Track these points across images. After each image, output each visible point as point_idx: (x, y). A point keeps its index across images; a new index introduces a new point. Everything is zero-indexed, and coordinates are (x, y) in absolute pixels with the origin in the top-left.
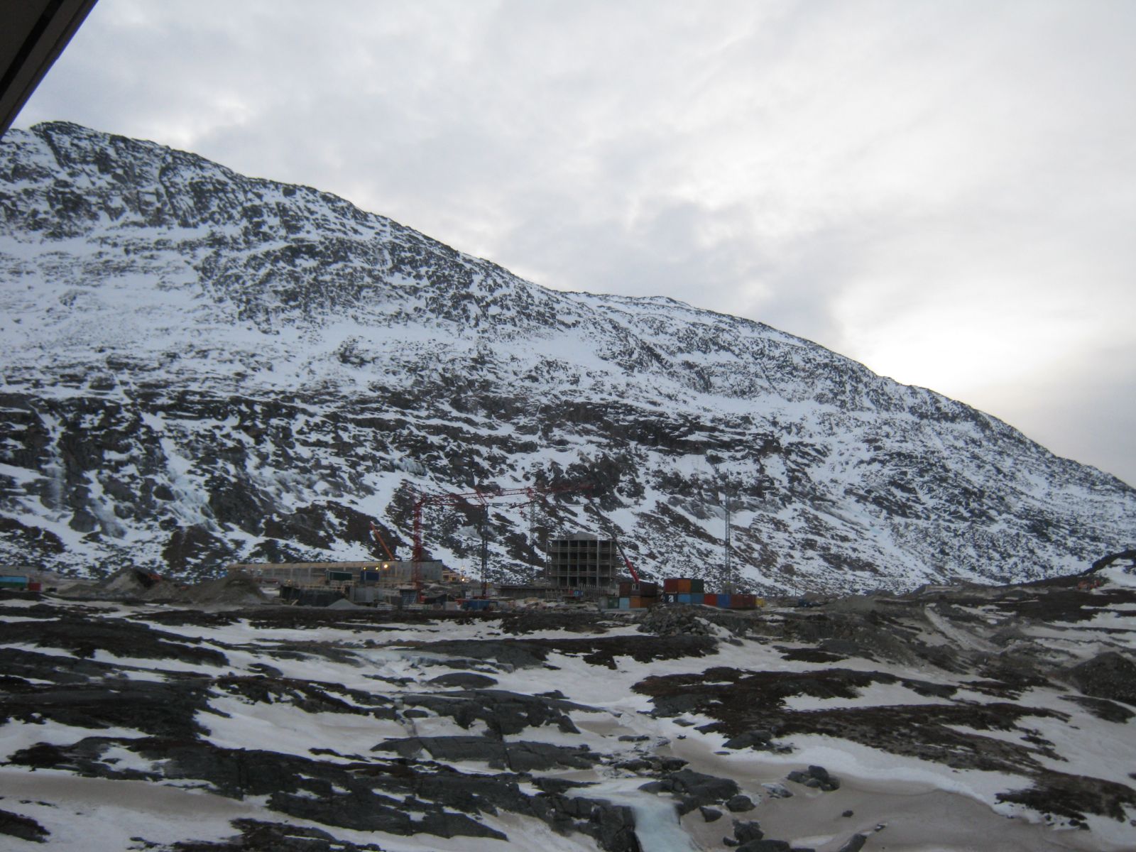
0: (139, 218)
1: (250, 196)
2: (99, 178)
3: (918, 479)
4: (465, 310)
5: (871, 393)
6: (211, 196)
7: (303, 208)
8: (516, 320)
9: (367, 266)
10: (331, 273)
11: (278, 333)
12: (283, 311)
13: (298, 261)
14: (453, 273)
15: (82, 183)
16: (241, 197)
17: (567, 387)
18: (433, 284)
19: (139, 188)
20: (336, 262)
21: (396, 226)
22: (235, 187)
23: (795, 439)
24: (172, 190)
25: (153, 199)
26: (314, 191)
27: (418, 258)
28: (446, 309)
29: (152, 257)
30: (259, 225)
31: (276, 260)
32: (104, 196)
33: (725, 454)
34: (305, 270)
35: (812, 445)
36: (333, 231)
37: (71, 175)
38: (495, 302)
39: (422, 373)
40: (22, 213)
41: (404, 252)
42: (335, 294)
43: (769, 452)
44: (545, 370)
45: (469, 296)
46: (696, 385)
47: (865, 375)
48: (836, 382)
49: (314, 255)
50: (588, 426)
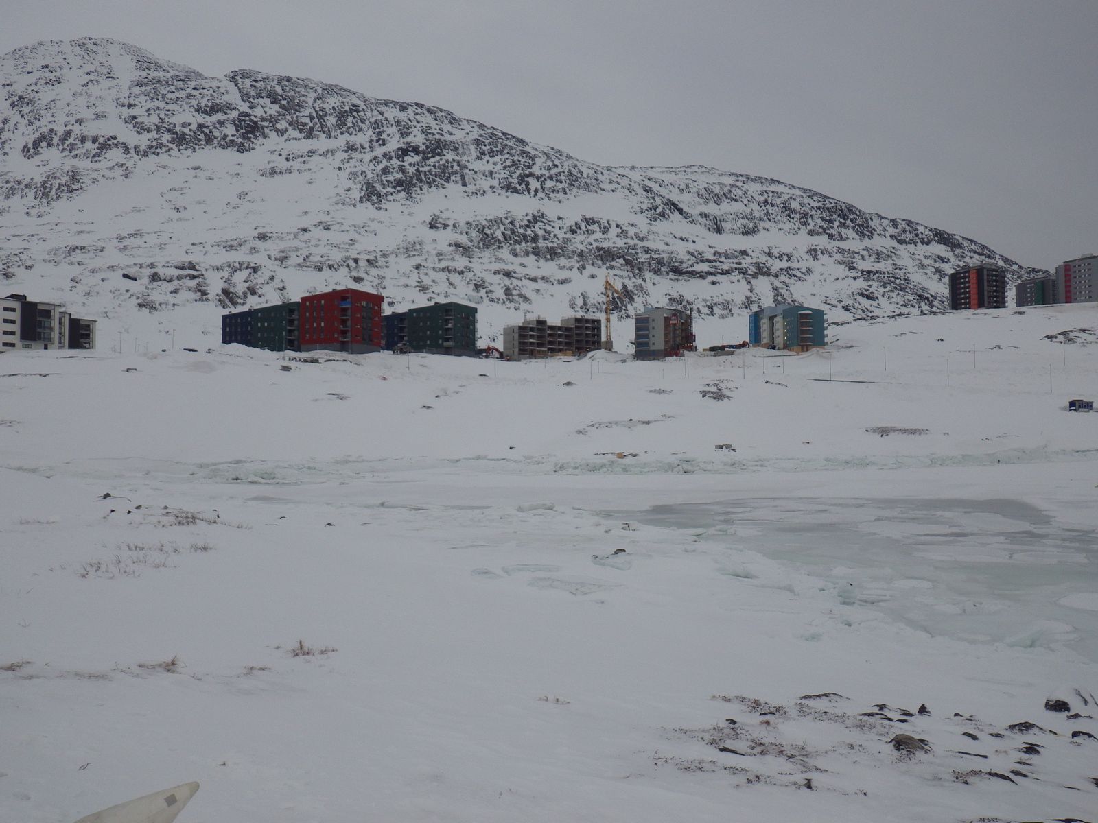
0: (296, 134)
1: (375, 113)
2: (271, 108)
4: (527, 185)
5: (857, 227)
6: (348, 115)
7: (412, 119)
8: (567, 190)
9: (456, 158)
10: (430, 165)
11: (386, 210)
12: (392, 194)
13: (406, 158)
14: (520, 159)
15: (259, 112)
16: (369, 114)
17: (599, 236)
18: (505, 168)
19: (297, 113)
20: (433, 157)
21: (482, 127)
22: (365, 108)
23: (784, 264)
24: (321, 113)
25: (307, 120)
26: (421, 106)
27: (495, 149)
28: (513, 186)
29: (304, 162)
30: (380, 134)
31: (391, 158)
32: (272, 120)
33: (719, 278)
34: (410, 165)
35: (798, 269)
36: (434, 134)
37: (250, 108)
38: (551, 178)
39: (488, 232)
40: (216, 138)
41: (485, 146)
42: (431, 179)
43: (759, 276)
44: (583, 225)
45: (531, 175)
46: (711, 229)
47: (851, 212)
48: (826, 220)
49: (418, 153)
50: (614, 263)
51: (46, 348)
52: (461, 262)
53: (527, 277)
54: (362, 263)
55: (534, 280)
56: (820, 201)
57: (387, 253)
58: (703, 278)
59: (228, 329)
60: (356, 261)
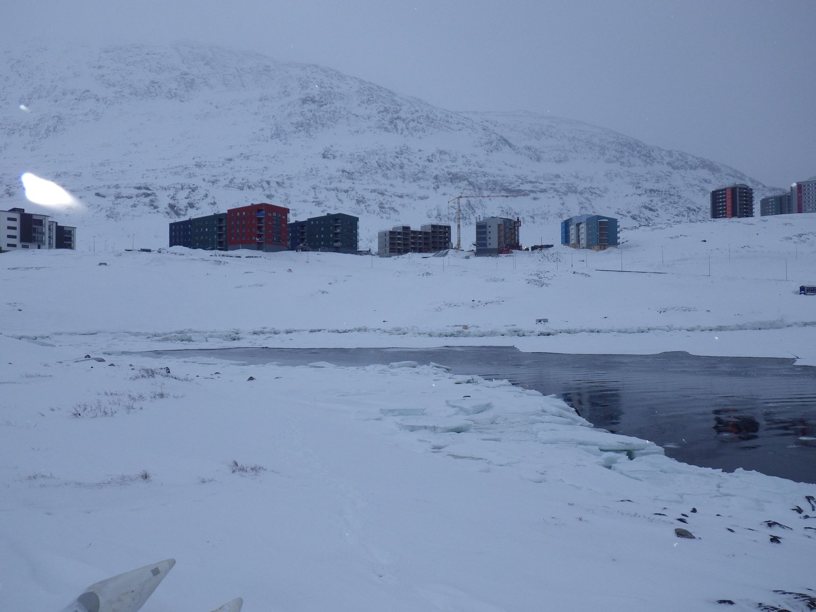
0: (223, 88)
1: (282, 72)
2: (204, 69)
3: (660, 204)
4: (395, 126)
5: (642, 157)
7: (310, 76)
8: (425, 129)
9: (343, 105)
10: (323, 111)
11: (291, 145)
12: (295, 133)
13: (306, 106)
14: (391, 106)
15: (195, 71)
16: (277, 73)
17: (450, 164)
18: (379, 112)
20: (326, 104)
21: (362, 82)
22: (274, 68)
23: (588, 185)
25: (231, 78)
26: (317, 66)
27: (371, 99)
28: (385, 126)
29: (229, 109)
30: (286, 87)
31: (294, 106)
32: (205, 78)
33: (539, 195)
34: (309, 111)
35: (598, 188)
36: (326, 88)
37: (189, 68)
38: (414, 121)
39: (367, 161)
40: (163, 91)
41: (364, 96)
42: (324, 121)
43: (569, 193)
44: (438, 155)
45: (398, 118)
46: (533, 158)
47: (638, 146)
48: (619, 152)
49: (314, 102)
50: (459, 184)
51: (39, 247)
52: (346, 184)
53: (396, 194)
54: (273, 184)
55: (401, 197)
56: (615, 137)
57: (292, 177)
58: (525, 195)
59: (173, 234)
60: (268, 183)
